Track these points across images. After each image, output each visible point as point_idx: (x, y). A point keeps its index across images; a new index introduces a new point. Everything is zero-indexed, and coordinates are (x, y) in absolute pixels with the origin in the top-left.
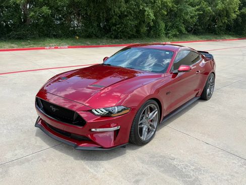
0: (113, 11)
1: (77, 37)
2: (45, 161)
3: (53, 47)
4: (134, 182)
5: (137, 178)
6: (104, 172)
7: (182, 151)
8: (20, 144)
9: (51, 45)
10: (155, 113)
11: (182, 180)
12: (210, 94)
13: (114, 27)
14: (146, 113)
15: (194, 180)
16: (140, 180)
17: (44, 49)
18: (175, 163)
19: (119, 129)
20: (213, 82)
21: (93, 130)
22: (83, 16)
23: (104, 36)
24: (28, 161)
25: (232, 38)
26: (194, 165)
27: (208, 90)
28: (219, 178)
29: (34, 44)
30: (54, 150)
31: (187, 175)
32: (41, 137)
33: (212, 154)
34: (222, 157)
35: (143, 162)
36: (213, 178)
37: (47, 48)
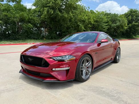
0: (63, 26)
1: (45, 39)
2: (24, 90)
3: (32, 43)
4: (79, 99)
5: (81, 97)
6: (60, 95)
7: (107, 85)
8: (9, 83)
9: (31, 42)
10: (89, 63)
11: (109, 98)
12: (119, 60)
13: (64, 34)
14: (84, 62)
15: (118, 98)
16: (83, 98)
17: (27, 44)
18: (104, 90)
19: (69, 69)
20: (120, 53)
21: (54, 69)
22: (48, 29)
23: (59, 38)
24: (13, 90)
25: (125, 39)
26: (116, 91)
27: (117, 57)
28: (133, 97)
29: (22, 42)
30: (30, 85)
31: (112, 96)
32: (22, 79)
33: (126, 85)
34: (132, 87)
35: (84, 90)
36: (129, 97)
37: (28, 44)
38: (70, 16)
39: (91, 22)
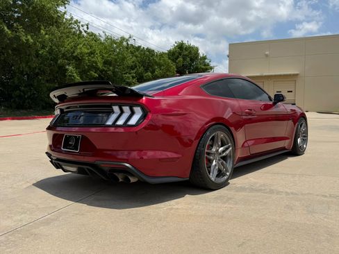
38: (40, 40)
39: (96, 63)
